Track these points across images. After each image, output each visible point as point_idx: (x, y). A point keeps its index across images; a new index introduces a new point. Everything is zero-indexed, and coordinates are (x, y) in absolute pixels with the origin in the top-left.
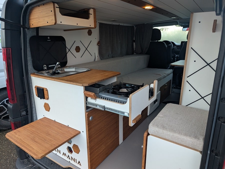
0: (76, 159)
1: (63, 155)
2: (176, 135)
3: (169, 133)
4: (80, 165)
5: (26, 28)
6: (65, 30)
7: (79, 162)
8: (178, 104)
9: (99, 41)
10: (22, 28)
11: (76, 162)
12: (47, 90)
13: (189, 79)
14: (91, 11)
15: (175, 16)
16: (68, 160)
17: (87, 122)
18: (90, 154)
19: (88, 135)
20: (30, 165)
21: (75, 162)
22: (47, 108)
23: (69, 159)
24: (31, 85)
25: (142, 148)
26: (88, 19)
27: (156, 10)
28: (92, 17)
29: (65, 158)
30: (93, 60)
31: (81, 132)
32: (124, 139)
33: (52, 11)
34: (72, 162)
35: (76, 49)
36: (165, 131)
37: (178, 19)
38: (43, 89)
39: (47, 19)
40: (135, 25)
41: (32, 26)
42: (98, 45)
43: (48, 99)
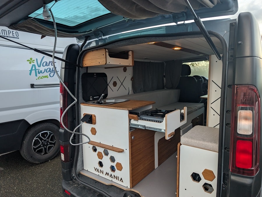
0: (118, 177)
1: (106, 175)
2: (201, 142)
3: (196, 141)
4: (122, 181)
5: (81, 67)
6: (105, 68)
7: (121, 179)
9: (133, 77)
10: (77, 67)
11: (119, 180)
12: (95, 116)
13: (212, 106)
14: (130, 53)
15: (202, 54)
16: (110, 179)
17: (130, 140)
18: (132, 170)
19: (130, 151)
20: (76, 185)
21: (117, 180)
22: (94, 131)
23: (112, 177)
24: (80, 112)
25: (177, 158)
26: (127, 59)
28: (130, 57)
29: (108, 177)
30: (127, 94)
31: (125, 150)
32: (159, 164)
33: (103, 55)
34: (115, 180)
35: (113, 84)
36: (193, 141)
38: (92, 115)
39: (99, 60)
40: (165, 61)
41: (85, 66)
42: (132, 80)
43: (95, 124)
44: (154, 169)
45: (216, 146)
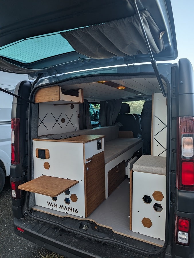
0: (73, 208)
1: (60, 208)
2: (151, 168)
3: (146, 167)
4: (77, 212)
5: (33, 103)
7: (76, 210)
8: (150, 155)
9: (79, 114)
10: (29, 103)
11: (73, 211)
12: (48, 151)
15: (141, 93)
16: (65, 211)
17: (85, 171)
18: (87, 200)
19: (85, 182)
20: (29, 221)
21: (72, 211)
22: (47, 166)
23: (67, 210)
24: (32, 148)
25: (129, 184)
26: (77, 96)
27: (127, 89)
28: (80, 95)
29: (62, 210)
31: (80, 181)
33: (57, 92)
34: (69, 212)
35: (62, 120)
36: (144, 167)
37: (143, 96)
38: (45, 150)
39: (52, 97)
40: (107, 100)
41: (37, 102)
42: (78, 117)
43: (48, 158)
44: (104, 199)
45: (164, 170)
